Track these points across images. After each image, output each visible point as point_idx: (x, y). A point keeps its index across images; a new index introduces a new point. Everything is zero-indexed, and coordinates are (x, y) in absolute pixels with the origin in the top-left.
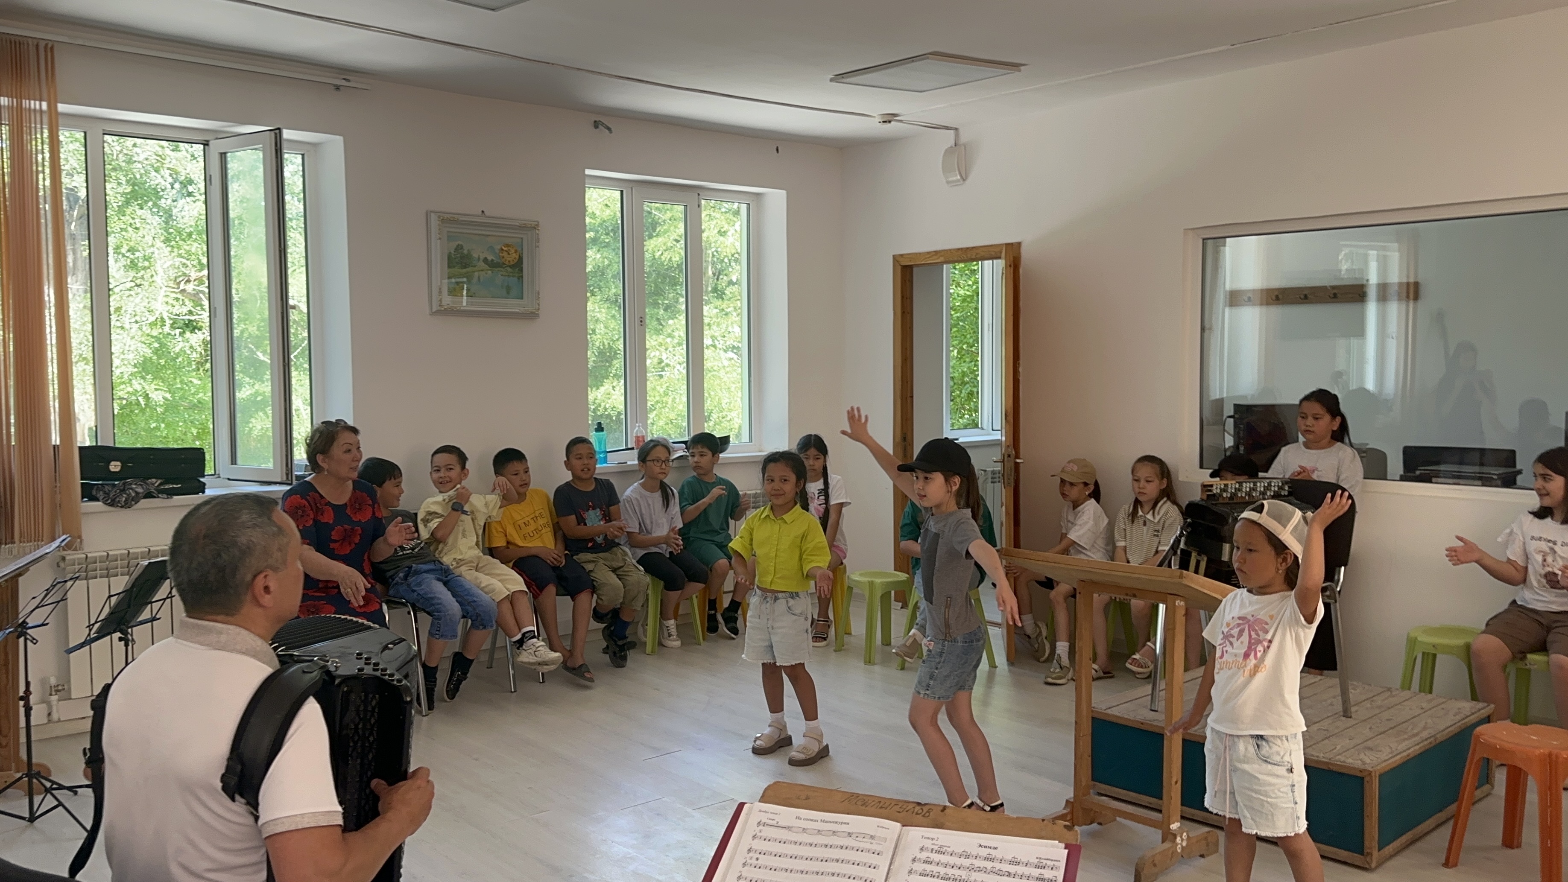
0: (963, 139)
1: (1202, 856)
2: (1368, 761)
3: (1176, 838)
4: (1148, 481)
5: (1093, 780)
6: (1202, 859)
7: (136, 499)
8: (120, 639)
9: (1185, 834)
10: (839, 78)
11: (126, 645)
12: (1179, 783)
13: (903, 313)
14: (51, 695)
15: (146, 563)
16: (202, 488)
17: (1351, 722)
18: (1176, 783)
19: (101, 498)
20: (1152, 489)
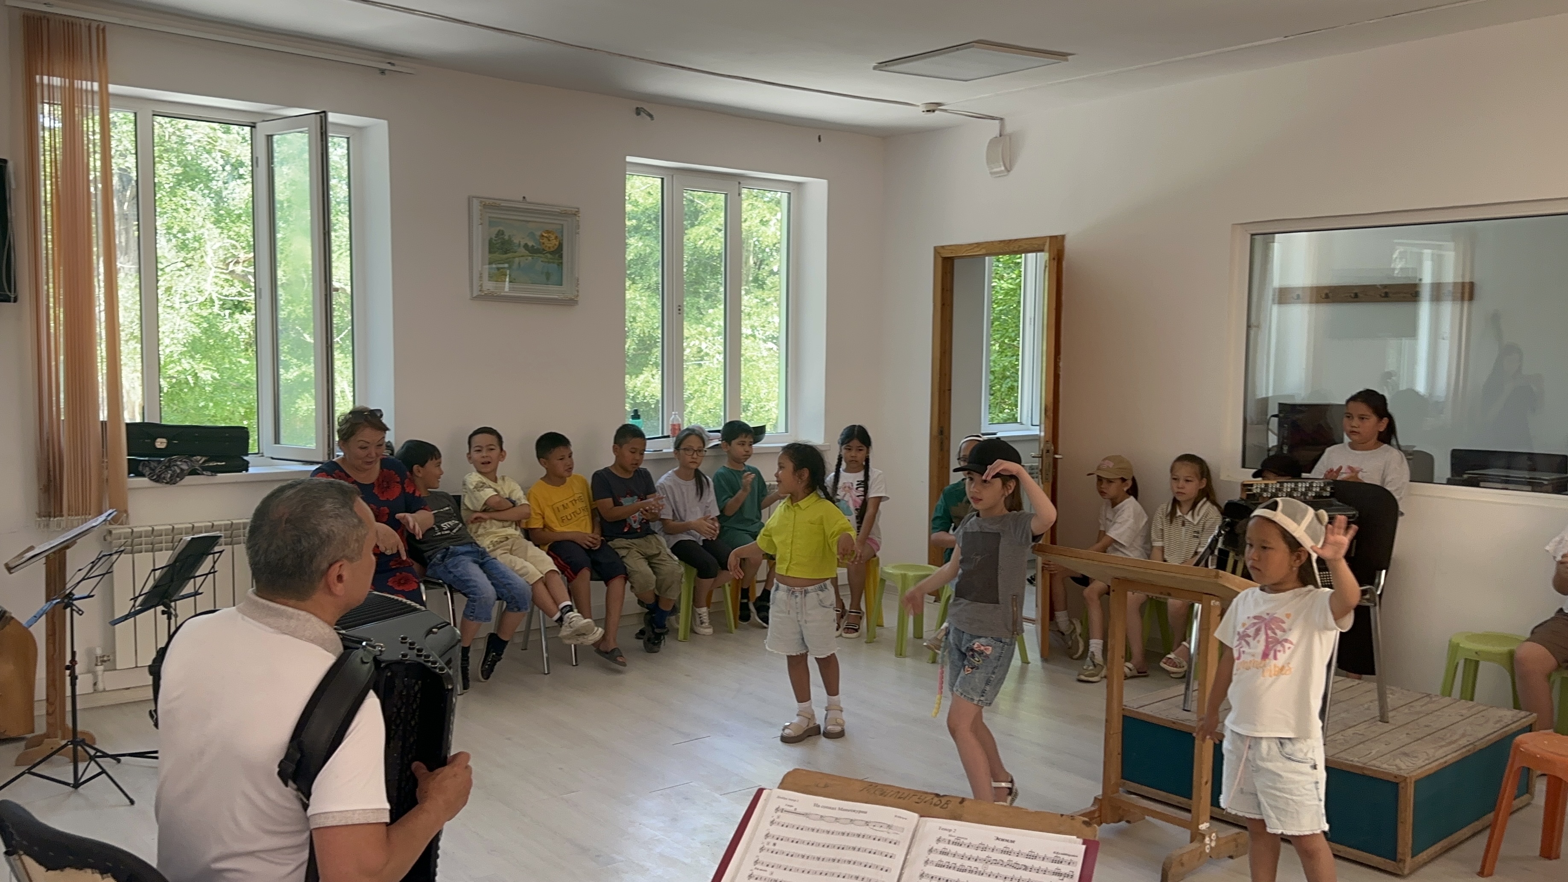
0: (1009, 129)
1: (1231, 857)
2: (1404, 767)
3: (1204, 838)
4: (1187, 481)
5: (1123, 778)
6: (1231, 861)
7: (181, 475)
8: (163, 612)
9: (1214, 834)
11: (169, 618)
12: (1210, 784)
13: (943, 305)
14: (96, 665)
15: (189, 538)
16: (245, 466)
17: (1386, 727)
18: (1206, 783)
19: (147, 473)
20: (1191, 489)
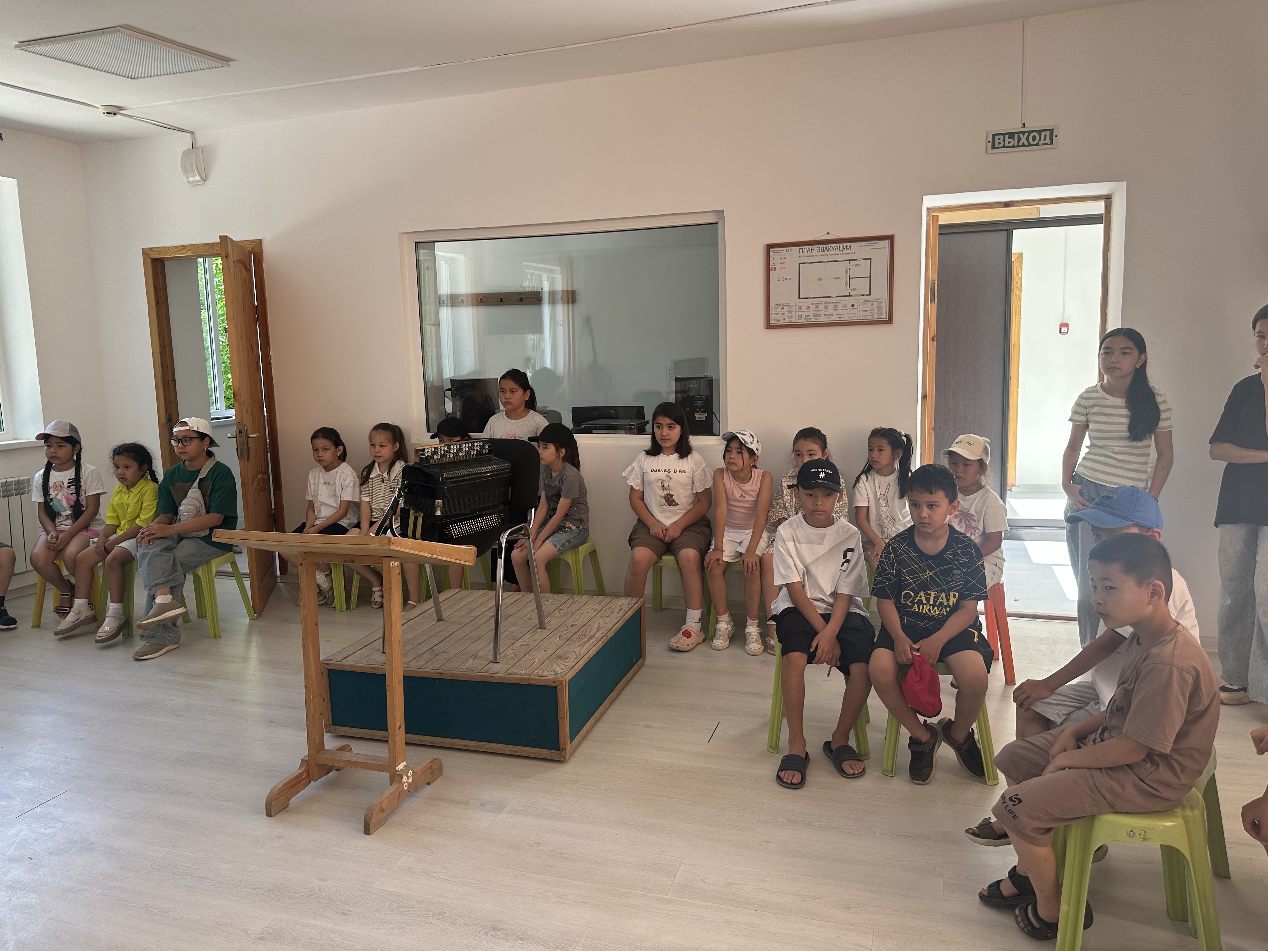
0: (201, 142)
1: (429, 784)
2: (559, 671)
3: (402, 778)
4: (382, 446)
5: (332, 723)
6: (429, 786)
9: (410, 771)
10: (25, 44)
12: (403, 727)
17: (546, 633)
18: (400, 727)
20: (387, 452)
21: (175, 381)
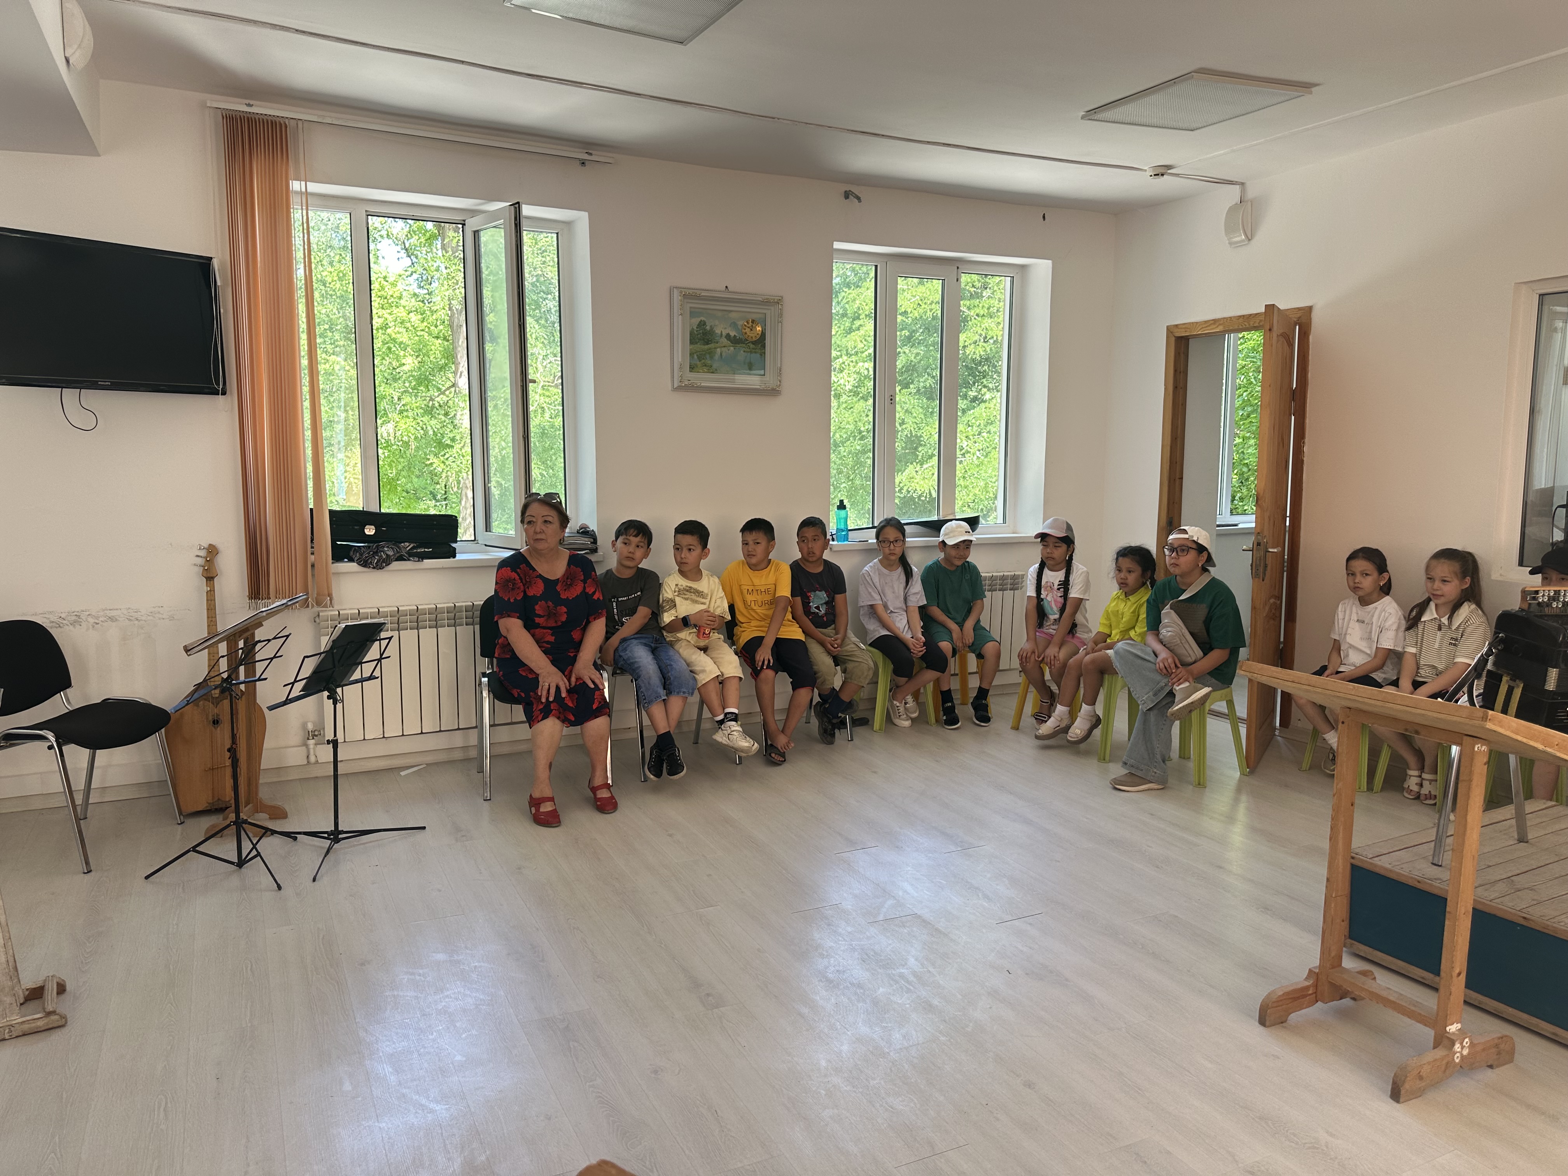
0: (1251, 194)
1: (1491, 1067)
3: (1454, 1045)
4: (1445, 581)
6: (1491, 1070)
7: (387, 561)
8: (329, 698)
9: (1467, 1040)
10: (1092, 114)
11: (335, 703)
12: (1463, 975)
13: (1175, 388)
14: (308, 739)
15: (343, 626)
16: (452, 554)
18: (1459, 974)
19: (356, 559)
20: (1451, 591)
21: (1182, 478)
